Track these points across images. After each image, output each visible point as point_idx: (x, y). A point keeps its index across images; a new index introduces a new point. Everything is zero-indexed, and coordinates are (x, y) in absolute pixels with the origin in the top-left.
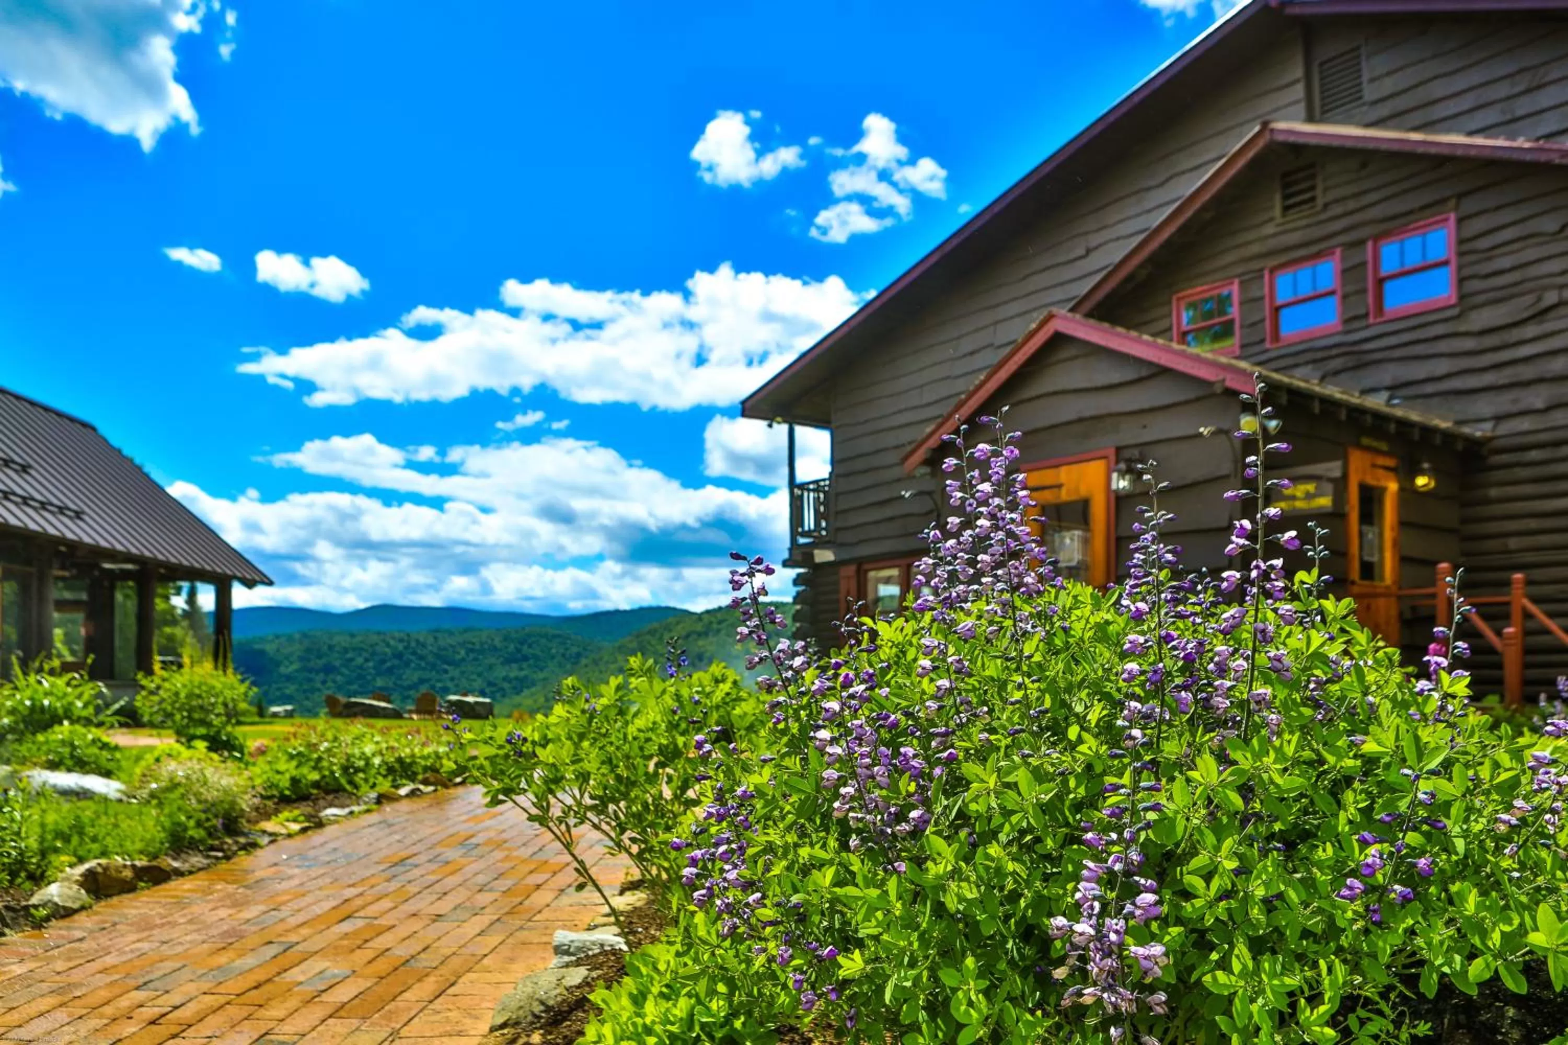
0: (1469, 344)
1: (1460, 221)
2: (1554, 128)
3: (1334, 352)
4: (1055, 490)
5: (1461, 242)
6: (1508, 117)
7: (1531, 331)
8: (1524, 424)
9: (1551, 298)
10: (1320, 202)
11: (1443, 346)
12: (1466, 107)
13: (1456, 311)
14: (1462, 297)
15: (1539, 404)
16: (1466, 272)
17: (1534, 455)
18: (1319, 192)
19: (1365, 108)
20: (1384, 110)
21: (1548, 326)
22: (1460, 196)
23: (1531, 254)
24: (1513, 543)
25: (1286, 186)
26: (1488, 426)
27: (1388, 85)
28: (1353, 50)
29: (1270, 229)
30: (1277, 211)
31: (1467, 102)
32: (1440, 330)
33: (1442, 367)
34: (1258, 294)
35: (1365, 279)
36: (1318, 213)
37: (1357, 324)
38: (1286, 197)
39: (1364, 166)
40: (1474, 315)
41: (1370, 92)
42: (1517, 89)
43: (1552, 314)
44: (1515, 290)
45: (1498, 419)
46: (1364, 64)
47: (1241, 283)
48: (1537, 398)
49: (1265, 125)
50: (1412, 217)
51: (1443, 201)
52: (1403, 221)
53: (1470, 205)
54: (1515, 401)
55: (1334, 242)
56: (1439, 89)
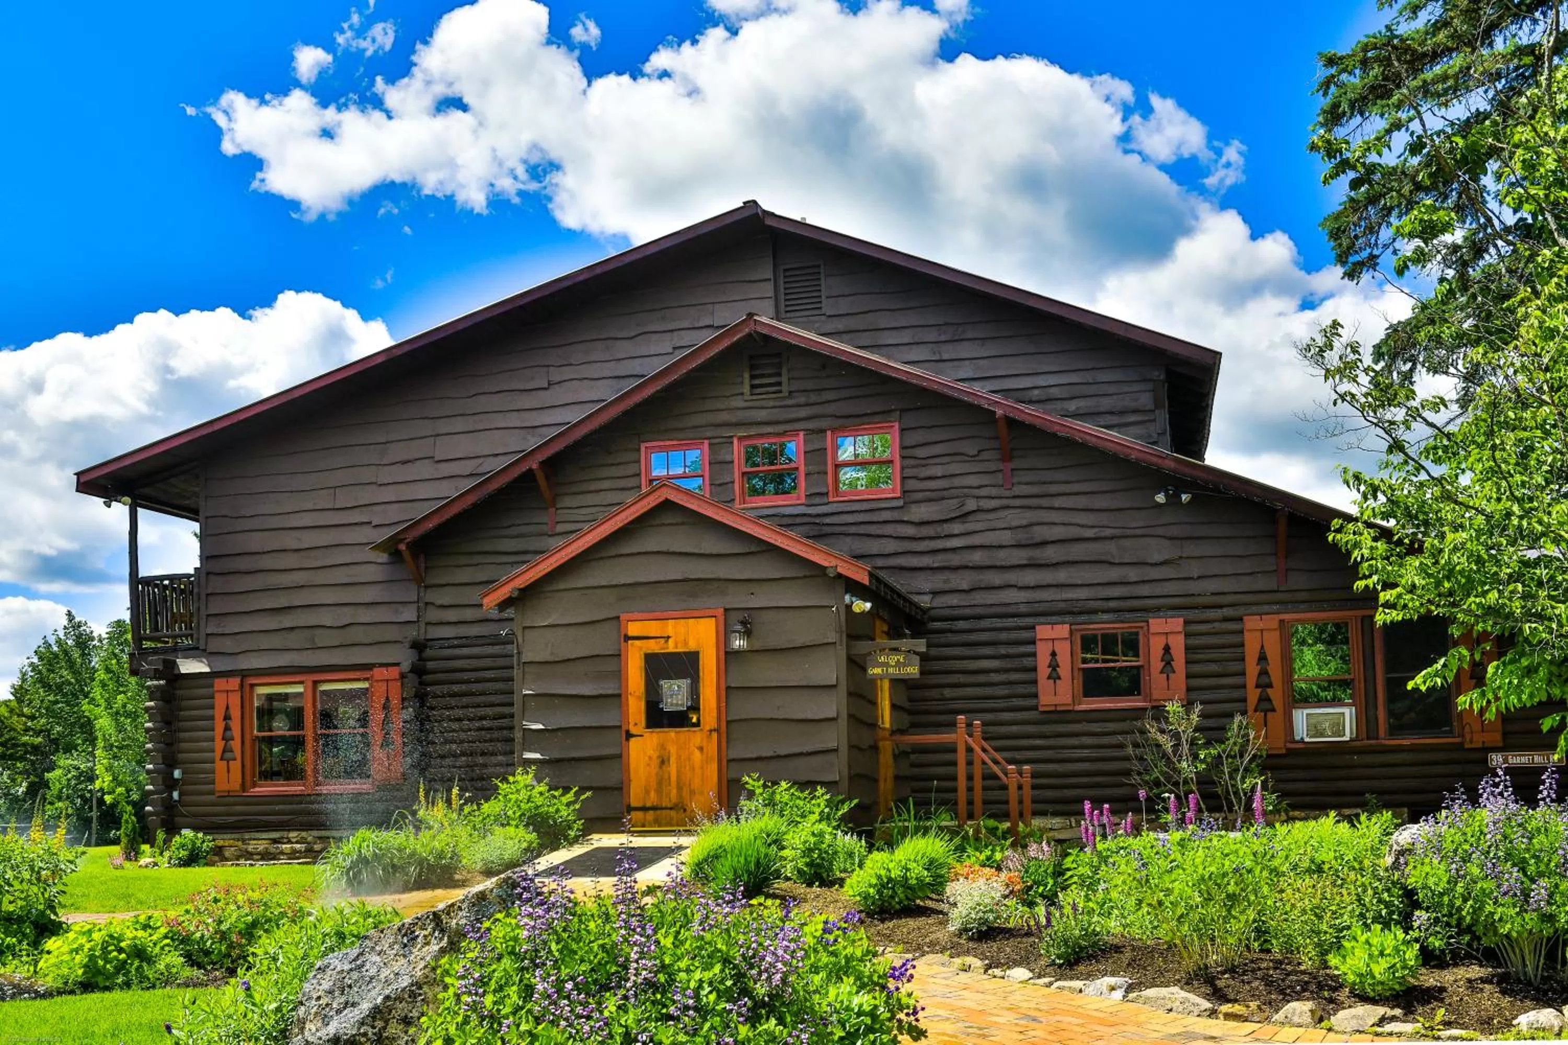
0: (910, 531)
1: (902, 430)
2: (970, 375)
3: (798, 520)
4: (663, 641)
5: (903, 448)
6: (937, 357)
7: (957, 528)
8: (954, 600)
9: (971, 505)
10: (785, 388)
11: (889, 530)
12: (906, 341)
13: (900, 503)
14: (905, 492)
15: (965, 586)
16: (908, 472)
17: (961, 625)
18: (784, 379)
19: (823, 318)
20: (840, 325)
21: (970, 527)
22: (903, 411)
23: (955, 468)
24: (948, 692)
25: (752, 367)
26: (927, 598)
27: (844, 306)
28: (814, 267)
29: (737, 402)
30: (746, 389)
31: (905, 337)
32: (886, 516)
33: (890, 546)
34: (728, 458)
35: (825, 464)
36: (784, 398)
37: (817, 500)
38: (752, 377)
39: (824, 367)
40: (914, 508)
41: (828, 307)
42: (943, 338)
43: (970, 518)
44: (945, 493)
45: (935, 593)
46: (823, 282)
47: (710, 444)
48: (963, 581)
49: (750, 315)
50: (865, 419)
51: (889, 412)
52: (858, 420)
53: (911, 420)
54: (946, 581)
55: (797, 426)
56: (884, 321)
